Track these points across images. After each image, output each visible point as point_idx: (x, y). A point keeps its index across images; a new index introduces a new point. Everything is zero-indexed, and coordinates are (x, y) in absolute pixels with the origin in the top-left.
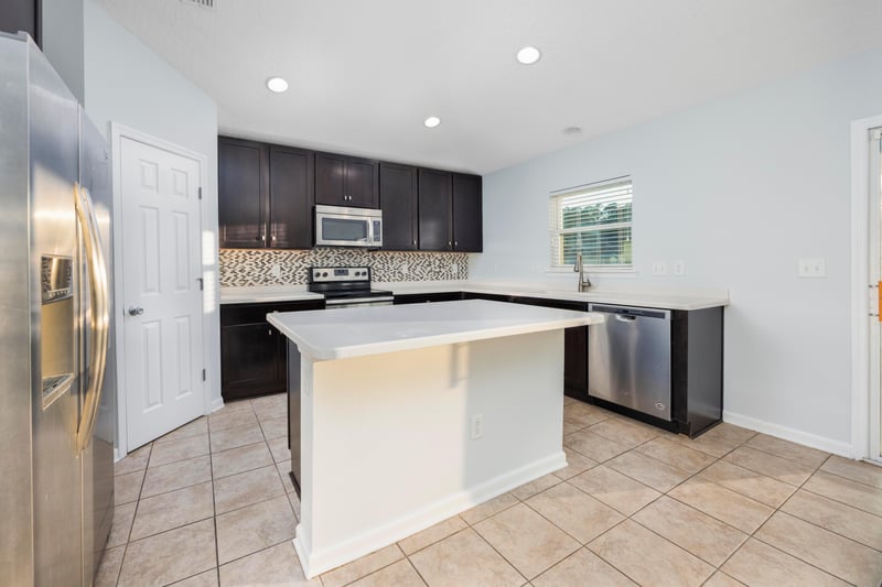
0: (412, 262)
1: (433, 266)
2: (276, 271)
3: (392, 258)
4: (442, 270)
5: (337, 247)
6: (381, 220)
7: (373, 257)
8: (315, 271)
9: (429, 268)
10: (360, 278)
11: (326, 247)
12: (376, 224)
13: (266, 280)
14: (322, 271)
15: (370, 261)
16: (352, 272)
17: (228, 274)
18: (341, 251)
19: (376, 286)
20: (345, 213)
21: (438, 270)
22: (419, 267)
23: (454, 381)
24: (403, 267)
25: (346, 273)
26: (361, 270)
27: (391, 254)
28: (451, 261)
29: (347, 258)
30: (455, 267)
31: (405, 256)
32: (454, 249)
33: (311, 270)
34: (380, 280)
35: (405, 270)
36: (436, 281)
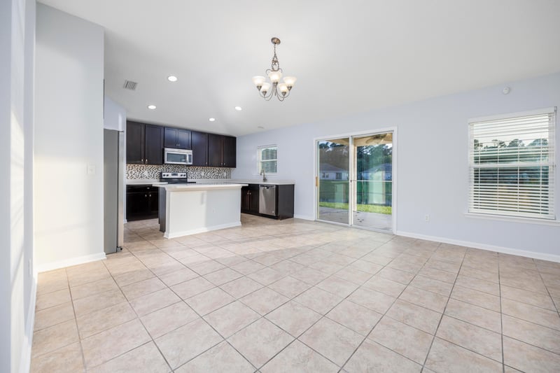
0: (206, 171)
1: (215, 173)
2: (146, 173)
3: (197, 169)
4: (219, 174)
5: (173, 164)
6: (192, 154)
7: (189, 169)
8: (163, 174)
9: (213, 174)
10: (183, 177)
11: (168, 164)
12: (189, 155)
13: (142, 177)
14: (166, 174)
15: (187, 170)
16: (179, 174)
18: (174, 166)
19: (189, 180)
20: (176, 151)
21: (217, 174)
22: (209, 173)
23: (202, 203)
24: (202, 173)
25: (177, 175)
26: (183, 174)
27: (197, 167)
28: (223, 171)
29: (177, 169)
30: (225, 174)
31: (203, 169)
32: (224, 166)
33: (161, 173)
34: (191, 178)
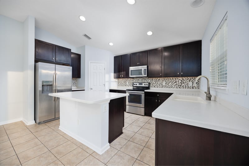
0: (167, 81)
1: (177, 83)
2: (127, 83)
3: (159, 80)
4: (183, 84)
6: (146, 69)
7: (152, 80)
9: (175, 84)
10: (146, 86)
13: (126, 85)
15: (151, 81)
17: (120, 84)
18: (142, 78)
21: (180, 84)
22: (170, 83)
24: (163, 83)
25: (142, 84)
26: (146, 84)
27: (159, 78)
28: (188, 81)
29: (144, 80)
30: (190, 83)
31: (164, 79)
34: (154, 87)
35: (164, 84)
36: (179, 89)
